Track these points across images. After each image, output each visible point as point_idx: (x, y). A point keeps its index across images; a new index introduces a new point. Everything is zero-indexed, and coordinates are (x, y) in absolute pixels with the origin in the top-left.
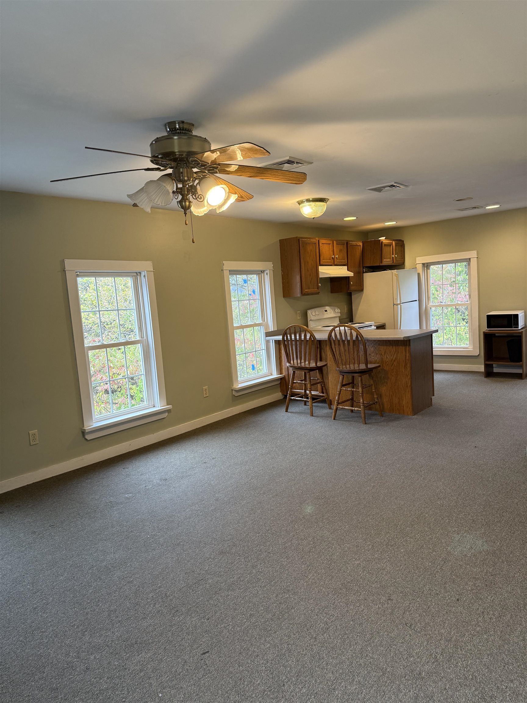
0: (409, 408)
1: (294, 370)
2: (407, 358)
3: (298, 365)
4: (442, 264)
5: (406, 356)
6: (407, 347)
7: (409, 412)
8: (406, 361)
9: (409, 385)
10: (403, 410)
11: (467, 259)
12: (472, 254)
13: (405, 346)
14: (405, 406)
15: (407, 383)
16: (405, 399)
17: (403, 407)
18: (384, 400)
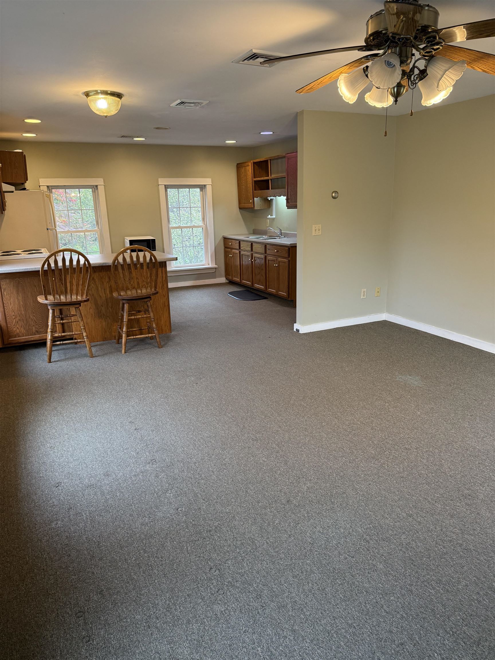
0: (168, 326)
1: (53, 308)
2: (164, 279)
3: (66, 300)
4: (65, 189)
5: (163, 277)
6: (164, 268)
7: (167, 330)
8: (162, 282)
9: (166, 305)
10: (162, 330)
11: (93, 186)
12: (99, 182)
13: (161, 267)
14: (163, 325)
15: (164, 304)
16: (163, 319)
17: (162, 327)
18: (142, 324)
